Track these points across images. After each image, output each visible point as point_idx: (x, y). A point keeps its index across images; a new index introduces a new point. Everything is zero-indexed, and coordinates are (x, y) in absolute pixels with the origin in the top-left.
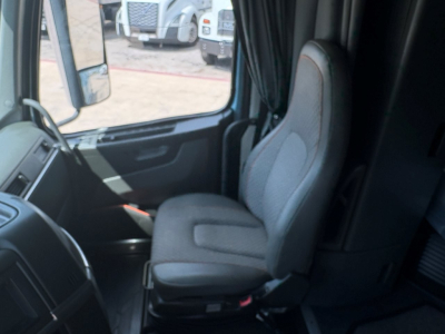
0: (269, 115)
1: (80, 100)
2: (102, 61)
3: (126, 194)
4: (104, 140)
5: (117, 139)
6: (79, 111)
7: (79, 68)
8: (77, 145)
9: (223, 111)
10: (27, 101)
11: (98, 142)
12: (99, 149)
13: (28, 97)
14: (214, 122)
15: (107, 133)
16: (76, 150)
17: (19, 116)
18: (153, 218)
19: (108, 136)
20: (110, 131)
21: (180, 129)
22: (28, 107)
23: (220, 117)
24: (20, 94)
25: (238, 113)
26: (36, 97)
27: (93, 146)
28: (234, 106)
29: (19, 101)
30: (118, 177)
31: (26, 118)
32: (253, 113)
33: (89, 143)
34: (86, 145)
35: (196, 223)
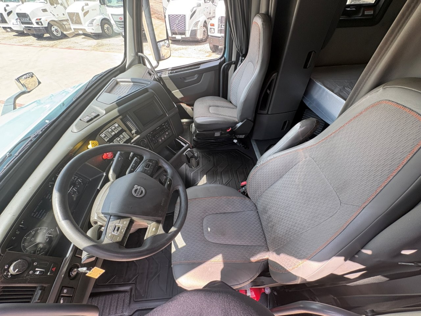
0: (241, 58)
1: (159, 58)
2: (166, 38)
3: (181, 98)
4: (171, 73)
5: (176, 72)
6: (158, 63)
7: (157, 41)
8: (161, 75)
9: (221, 58)
10: (140, 54)
11: (169, 74)
12: (169, 76)
13: (140, 52)
14: (217, 63)
15: (172, 70)
16: (160, 78)
17: (137, 61)
18: (193, 109)
19: (172, 71)
20: (173, 69)
21: (202, 67)
22: (140, 56)
23: (219, 61)
24: (136, 51)
25: (227, 59)
26: (142, 52)
27: (167, 75)
28: (225, 56)
29: (137, 54)
30: (178, 90)
31: (140, 63)
32: (234, 59)
33: (165, 74)
34: (165, 75)
35: (210, 106)
